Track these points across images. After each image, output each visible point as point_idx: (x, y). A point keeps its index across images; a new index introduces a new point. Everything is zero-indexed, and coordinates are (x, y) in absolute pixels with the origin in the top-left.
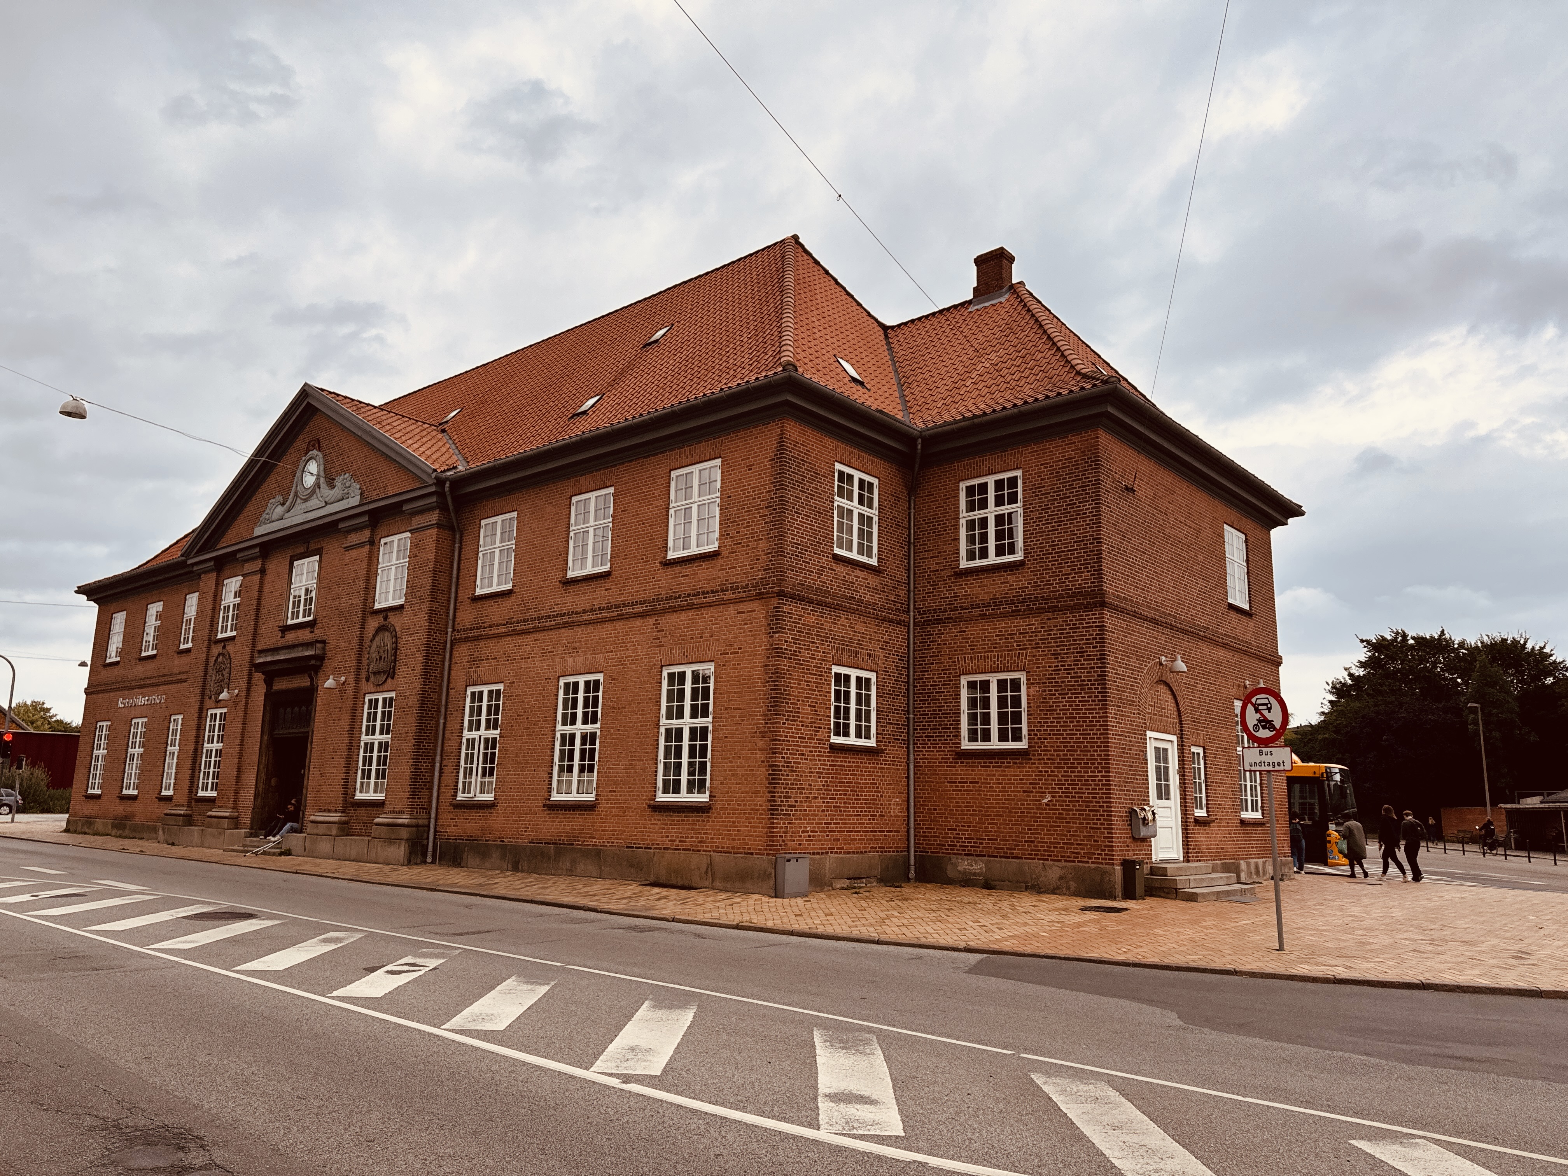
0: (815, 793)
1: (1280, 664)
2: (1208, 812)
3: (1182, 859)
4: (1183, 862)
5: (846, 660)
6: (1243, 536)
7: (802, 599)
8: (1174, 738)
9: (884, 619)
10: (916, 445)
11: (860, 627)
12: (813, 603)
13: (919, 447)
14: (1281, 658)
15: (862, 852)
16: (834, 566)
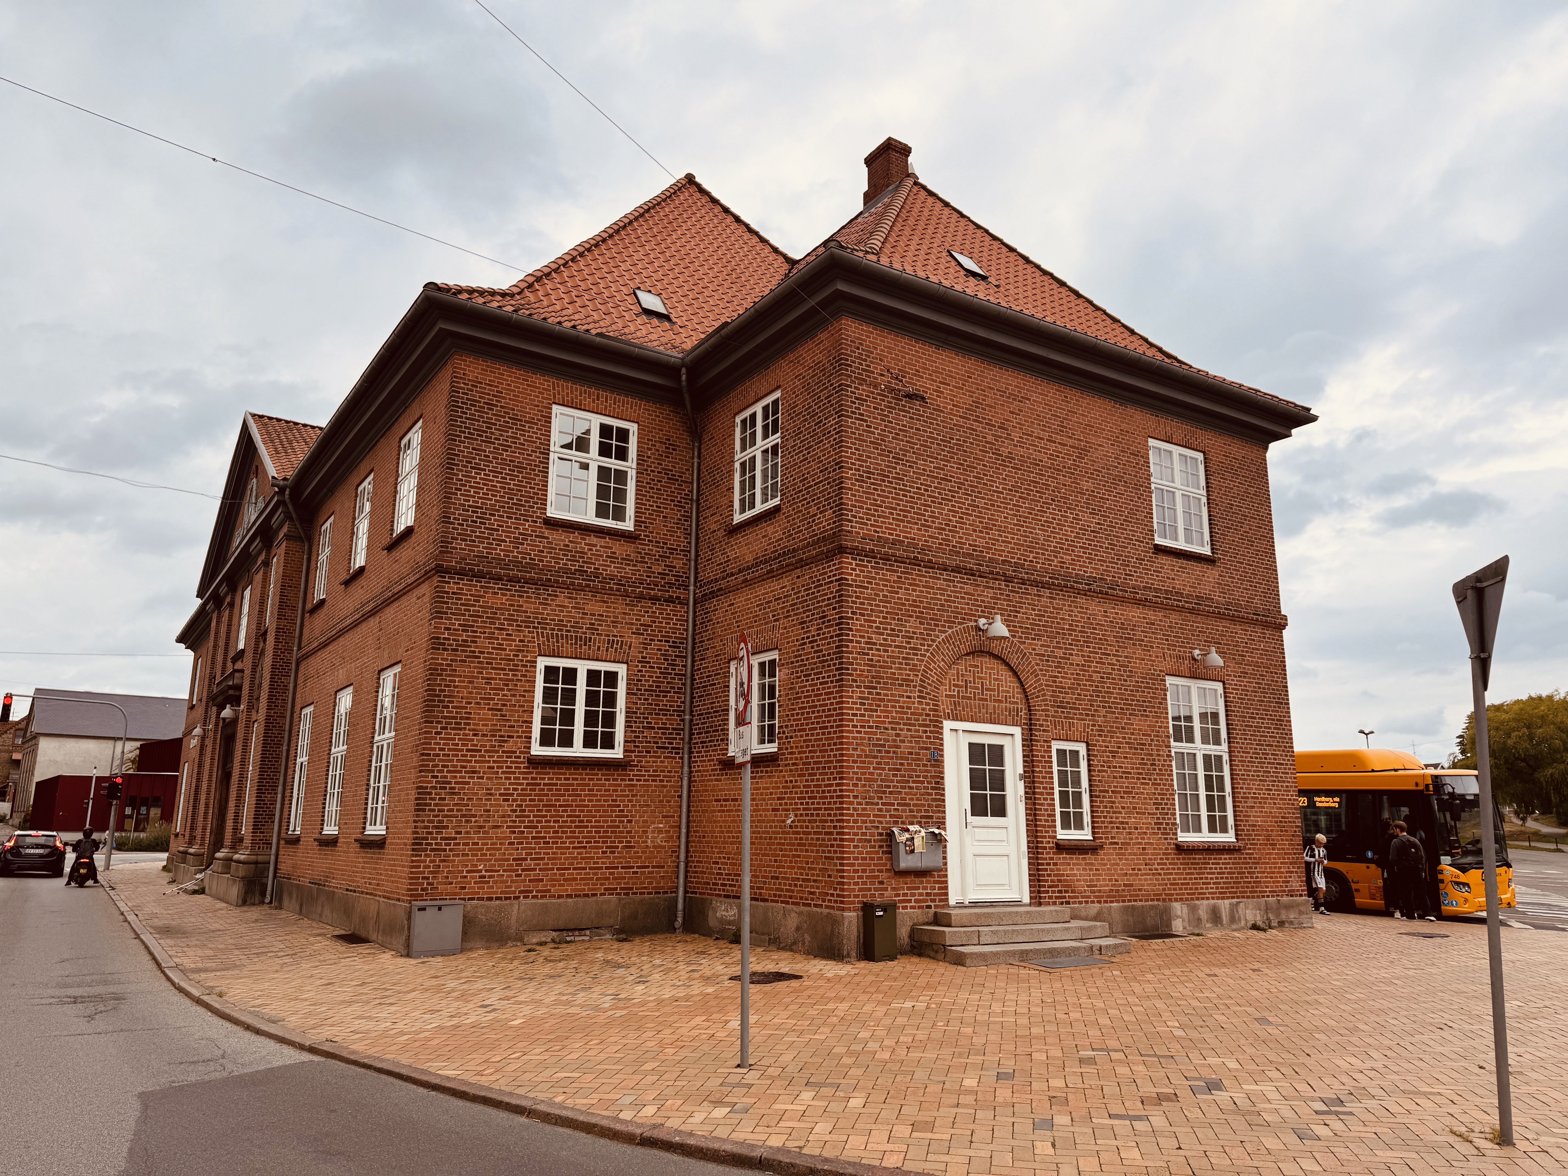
0: (497, 819)
1: (1284, 626)
2: (1093, 833)
3: (1026, 900)
4: (1030, 905)
5: (567, 648)
6: (1200, 456)
7: (480, 575)
8: (1017, 731)
9: (641, 597)
10: (680, 376)
11: (597, 608)
12: (502, 580)
13: (684, 377)
14: (1285, 618)
15: (587, 895)
16: (547, 533)
